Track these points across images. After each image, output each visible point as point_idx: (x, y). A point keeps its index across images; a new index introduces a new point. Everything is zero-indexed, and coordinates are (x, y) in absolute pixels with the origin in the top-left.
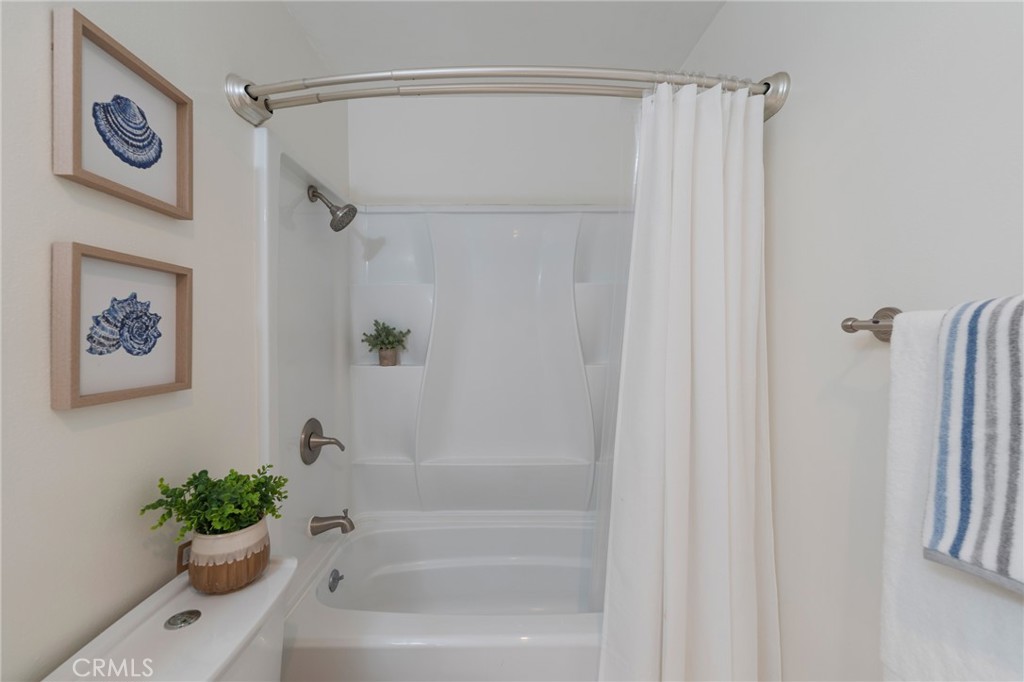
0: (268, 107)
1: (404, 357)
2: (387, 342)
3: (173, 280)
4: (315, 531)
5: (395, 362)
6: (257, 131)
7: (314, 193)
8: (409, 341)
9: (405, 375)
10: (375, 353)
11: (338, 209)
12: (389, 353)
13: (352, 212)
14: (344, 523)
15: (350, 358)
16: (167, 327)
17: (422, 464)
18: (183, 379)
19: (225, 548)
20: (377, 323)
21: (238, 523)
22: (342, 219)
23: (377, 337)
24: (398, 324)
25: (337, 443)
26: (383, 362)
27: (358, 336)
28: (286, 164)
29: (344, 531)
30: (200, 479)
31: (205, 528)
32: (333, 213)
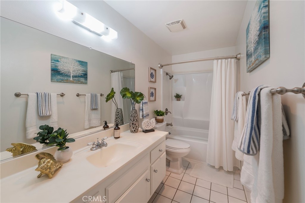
0: (163, 66)
1: (181, 99)
2: (178, 97)
3: (154, 89)
4: (167, 125)
5: (179, 100)
6: (161, 69)
7: (167, 74)
8: (182, 97)
9: (181, 103)
10: (176, 99)
11: (171, 76)
12: (178, 99)
13: (173, 76)
14: (171, 125)
15: (172, 100)
16: (154, 94)
17: (184, 118)
18: (155, 100)
19: (160, 118)
20: (176, 94)
21: (161, 115)
22: (171, 77)
23: (176, 96)
24: (180, 94)
25: (170, 112)
26: (177, 100)
27: (173, 96)
28: (164, 72)
29: (171, 126)
30: (157, 111)
31: (158, 115)
32: (170, 77)
